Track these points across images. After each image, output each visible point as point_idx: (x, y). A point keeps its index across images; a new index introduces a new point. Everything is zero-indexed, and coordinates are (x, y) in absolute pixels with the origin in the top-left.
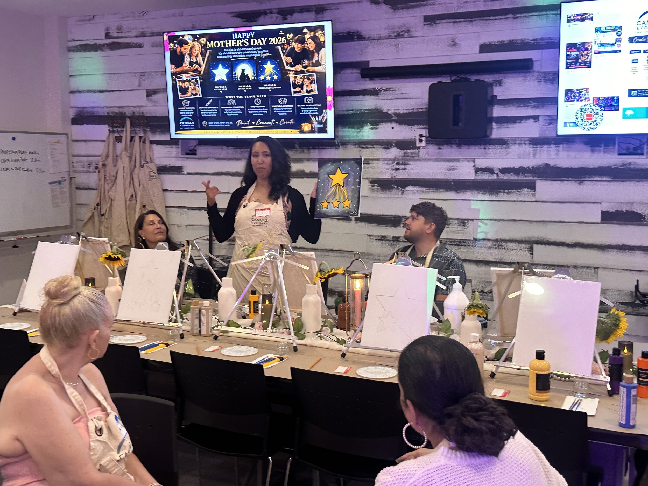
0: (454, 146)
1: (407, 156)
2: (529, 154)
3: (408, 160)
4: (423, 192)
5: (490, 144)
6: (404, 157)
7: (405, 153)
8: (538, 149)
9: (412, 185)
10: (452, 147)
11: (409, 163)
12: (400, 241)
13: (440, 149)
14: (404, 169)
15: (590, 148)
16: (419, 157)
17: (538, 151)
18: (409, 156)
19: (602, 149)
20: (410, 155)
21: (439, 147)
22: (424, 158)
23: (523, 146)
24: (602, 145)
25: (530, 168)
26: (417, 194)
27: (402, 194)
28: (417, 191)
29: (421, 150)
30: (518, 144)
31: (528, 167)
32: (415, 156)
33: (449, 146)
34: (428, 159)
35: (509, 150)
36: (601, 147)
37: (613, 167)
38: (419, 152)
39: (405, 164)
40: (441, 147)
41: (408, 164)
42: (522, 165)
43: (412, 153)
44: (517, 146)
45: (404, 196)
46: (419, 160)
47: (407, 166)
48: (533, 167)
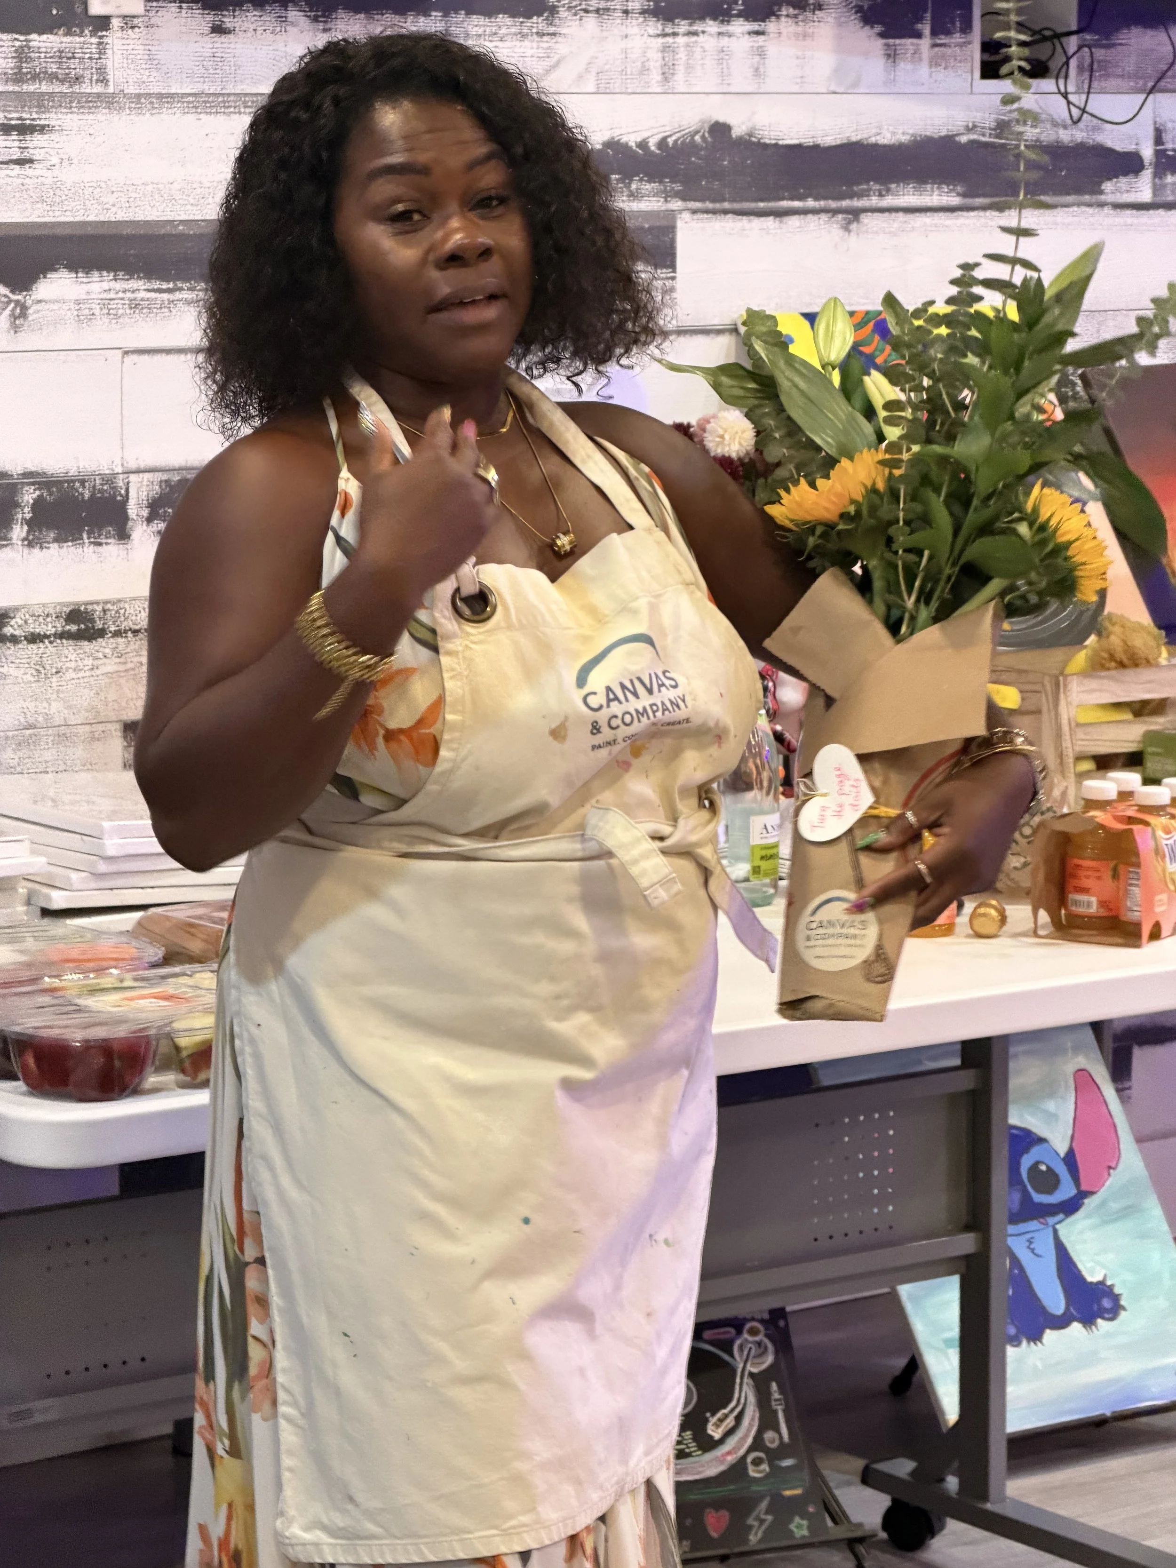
0: (293, 14)
1: (35, 77)
2: (644, 70)
3: (41, 102)
4: (135, 306)
5: (469, 13)
6: (18, 77)
7: (22, 55)
8: (681, 40)
9: (73, 267)
10: (283, 20)
11: (51, 118)
12: (14, 640)
13: (218, 30)
14: (20, 162)
15: (881, 42)
16: (104, 81)
17: (682, 55)
18: (53, 77)
19: (925, 43)
20: (53, 68)
21: (210, 18)
22: (132, 90)
23: (616, 25)
24: (926, 29)
25: (652, 146)
26: (102, 323)
27: (16, 329)
28: (105, 304)
29: (114, 38)
30: (597, 11)
31: (643, 145)
32: (78, 79)
33: (269, 18)
34: (160, 96)
35: (561, 47)
36: (919, 35)
37: (964, 139)
38: (102, 48)
39: (24, 129)
40: (229, 22)
41: (42, 129)
42: (616, 134)
43: (61, 55)
44: (591, 21)
45: (29, 339)
46: (109, 101)
47: (37, 140)
48: (662, 143)
